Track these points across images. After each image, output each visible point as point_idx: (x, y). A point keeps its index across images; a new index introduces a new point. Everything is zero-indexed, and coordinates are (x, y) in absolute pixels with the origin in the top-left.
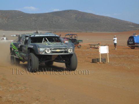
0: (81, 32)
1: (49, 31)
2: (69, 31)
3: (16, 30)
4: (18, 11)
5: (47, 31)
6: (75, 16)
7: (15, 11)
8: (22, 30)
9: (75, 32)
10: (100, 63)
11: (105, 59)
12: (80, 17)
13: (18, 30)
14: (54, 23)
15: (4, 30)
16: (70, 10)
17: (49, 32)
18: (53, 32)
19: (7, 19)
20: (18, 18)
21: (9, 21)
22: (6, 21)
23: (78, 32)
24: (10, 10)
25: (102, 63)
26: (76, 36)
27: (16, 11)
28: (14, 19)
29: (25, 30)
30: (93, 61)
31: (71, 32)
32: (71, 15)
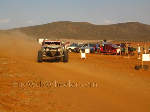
0: (141, 42)
2: (131, 41)
5: (112, 41)
6: (136, 27)
7: (84, 23)
8: (90, 40)
9: (136, 41)
10: (142, 70)
11: (148, 66)
12: (141, 29)
13: (86, 39)
15: (74, 39)
16: (133, 22)
18: (116, 41)
19: (77, 30)
20: (86, 29)
21: (79, 31)
23: (139, 42)
24: (80, 22)
25: (144, 70)
26: (130, 44)
27: (86, 23)
28: (83, 30)
29: (92, 40)
30: (137, 68)
32: (134, 27)
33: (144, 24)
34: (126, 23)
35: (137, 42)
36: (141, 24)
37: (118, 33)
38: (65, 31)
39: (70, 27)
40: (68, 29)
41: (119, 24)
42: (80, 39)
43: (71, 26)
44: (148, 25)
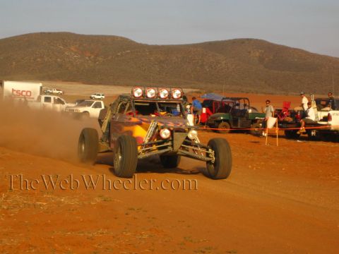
0: (272, 94)
1: (194, 88)
2: (243, 92)
3: (115, 85)
4: (121, 38)
5: (190, 90)
6: (257, 54)
12: (272, 58)
14: (208, 70)
15: (84, 83)
16: (248, 39)
17: (194, 90)
19: (92, 57)
20: (119, 54)
21: (98, 61)
22: (90, 62)
23: (265, 93)
24: (102, 36)
27: (117, 37)
28: (110, 58)
31: (247, 93)
32: (250, 52)
33: (278, 46)
34: (230, 41)
35: (259, 95)
36: (272, 44)
37: (206, 67)
38: (59, 60)
39: (73, 49)
40: (66, 53)
41: (210, 43)
42: (100, 84)
43: (77, 46)
44: (290, 48)
